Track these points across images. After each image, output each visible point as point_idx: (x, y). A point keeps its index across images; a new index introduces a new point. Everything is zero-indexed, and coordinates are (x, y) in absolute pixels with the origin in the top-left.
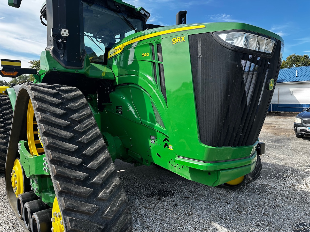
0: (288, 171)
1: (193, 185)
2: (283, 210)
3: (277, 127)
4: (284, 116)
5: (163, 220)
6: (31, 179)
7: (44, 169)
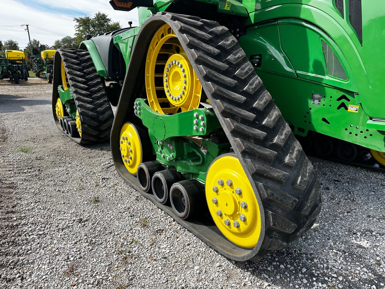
1: (336, 167)
6: (160, 145)
7: (195, 128)
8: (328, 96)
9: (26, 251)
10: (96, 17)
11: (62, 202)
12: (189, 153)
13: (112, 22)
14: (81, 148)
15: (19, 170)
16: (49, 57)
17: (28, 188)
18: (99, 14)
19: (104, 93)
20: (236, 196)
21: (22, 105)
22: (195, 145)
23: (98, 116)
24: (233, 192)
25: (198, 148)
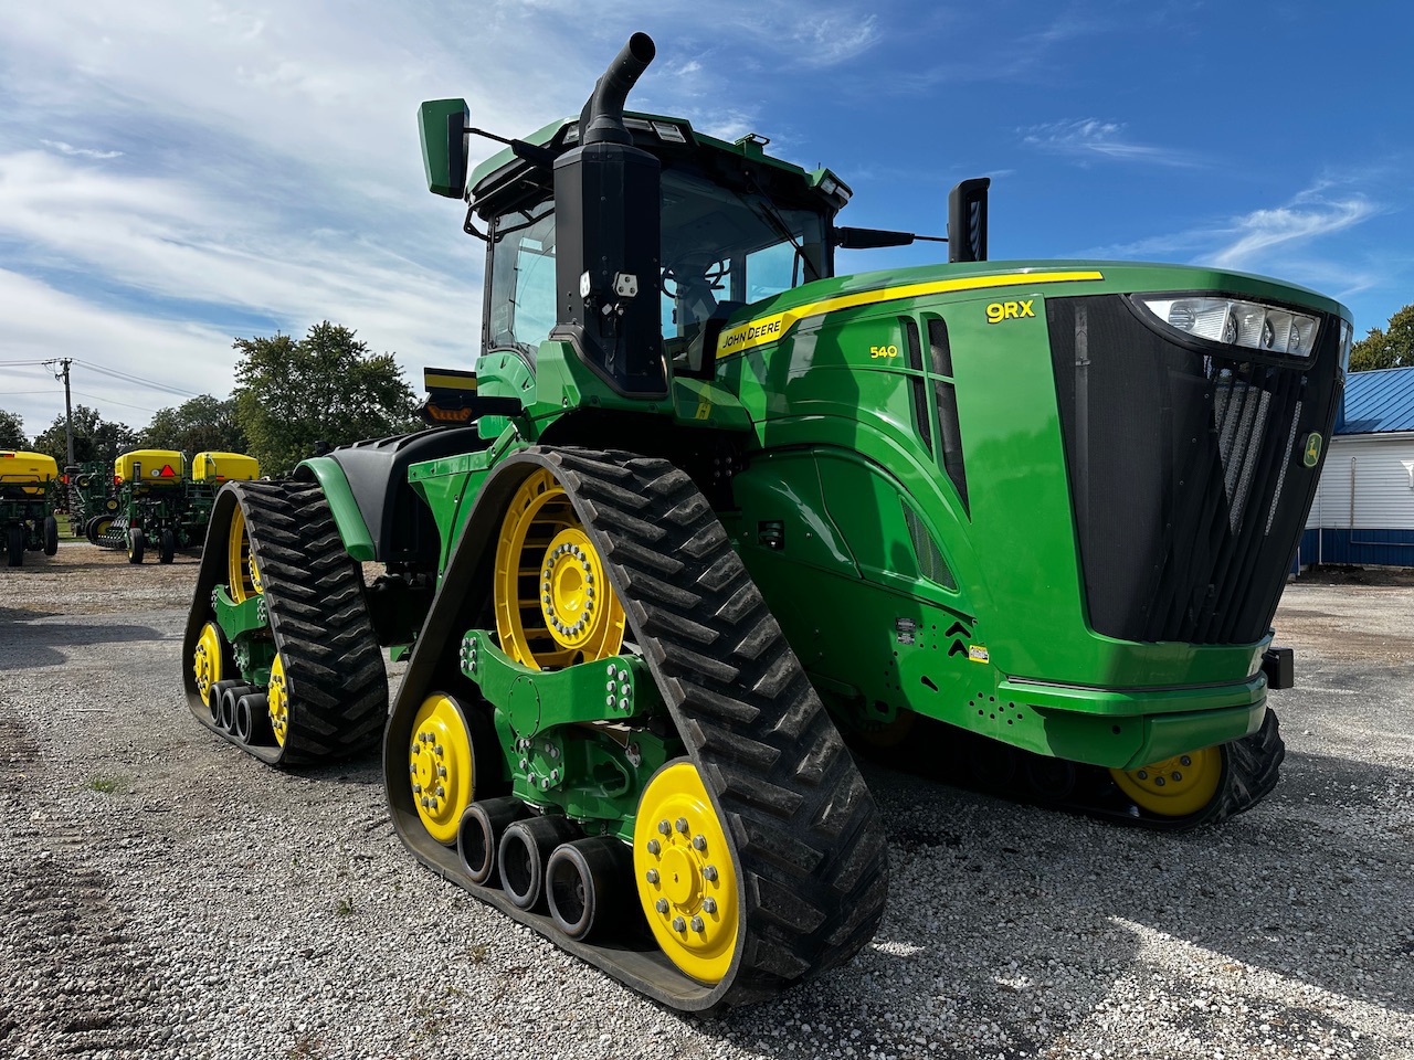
0: (1390, 780)
1: (1024, 817)
2: (1365, 894)
3: (1345, 626)
4: (1377, 584)
5: (944, 906)
6: (524, 750)
7: (609, 702)
8: (928, 624)
9: (183, 1014)
10: (312, 338)
11: (252, 916)
12: (597, 768)
13: (370, 354)
14: (279, 778)
15: (103, 840)
16: (145, 474)
17: (145, 885)
18: (326, 327)
19: (360, 608)
20: (695, 854)
21: (54, 644)
22: (614, 744)
23: (338, 677)
24: (690, 847)
25: (619, 752)
